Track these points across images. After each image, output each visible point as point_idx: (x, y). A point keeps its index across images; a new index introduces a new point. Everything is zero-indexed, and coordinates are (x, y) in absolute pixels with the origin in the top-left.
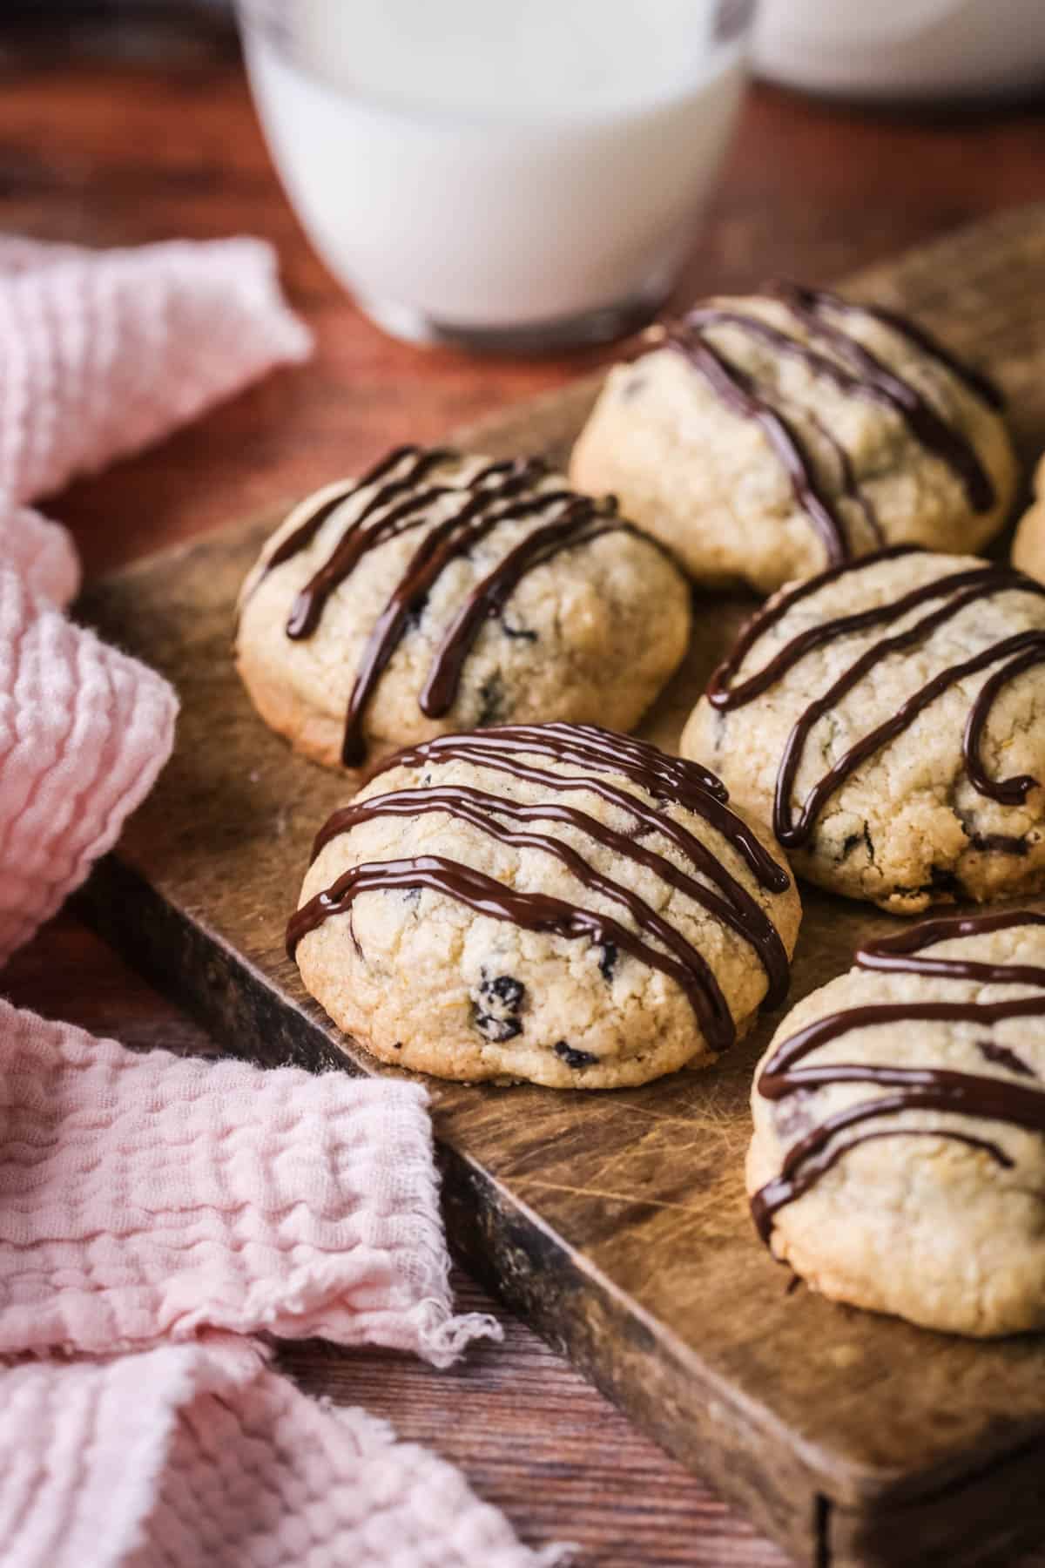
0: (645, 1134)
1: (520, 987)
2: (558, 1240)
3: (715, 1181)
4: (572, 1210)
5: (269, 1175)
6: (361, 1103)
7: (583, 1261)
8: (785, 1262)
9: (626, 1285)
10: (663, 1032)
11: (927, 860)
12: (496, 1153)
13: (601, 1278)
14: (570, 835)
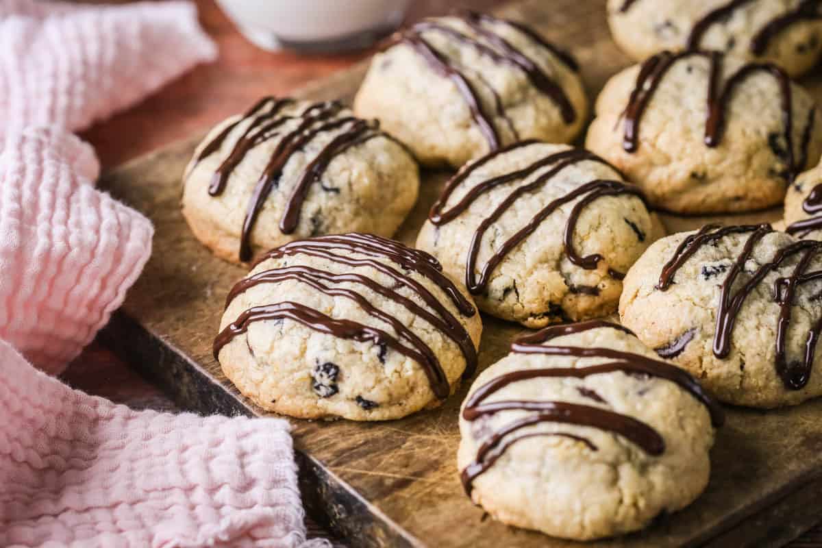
0: (404, 443)
1: (337, 368)
2: (361, 499)
3: (441, 466)
4: (367, 483)
5: (208, 470)
6: (255, 431)
7: (373, 509)
8: (479, 506)
9: (397, 520)
10: (412, 390)
11: (547, 299)
12: (327, 455)
13: (383, 517)
14: (361, 289)
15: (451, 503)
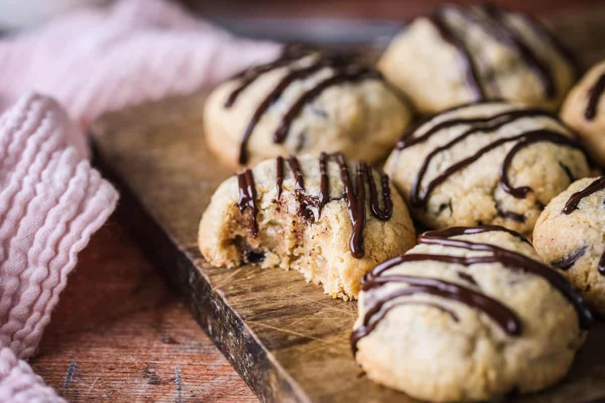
0: (318, 312)
2: (263, 348)
3: (342, 332)
4: (273, 336)
7: (270, 356)
8: (360, 366)
9: (286, 366)
11: (476, 218)
12: (248, 312)
13: (276, 364)
15: (337, 361)
